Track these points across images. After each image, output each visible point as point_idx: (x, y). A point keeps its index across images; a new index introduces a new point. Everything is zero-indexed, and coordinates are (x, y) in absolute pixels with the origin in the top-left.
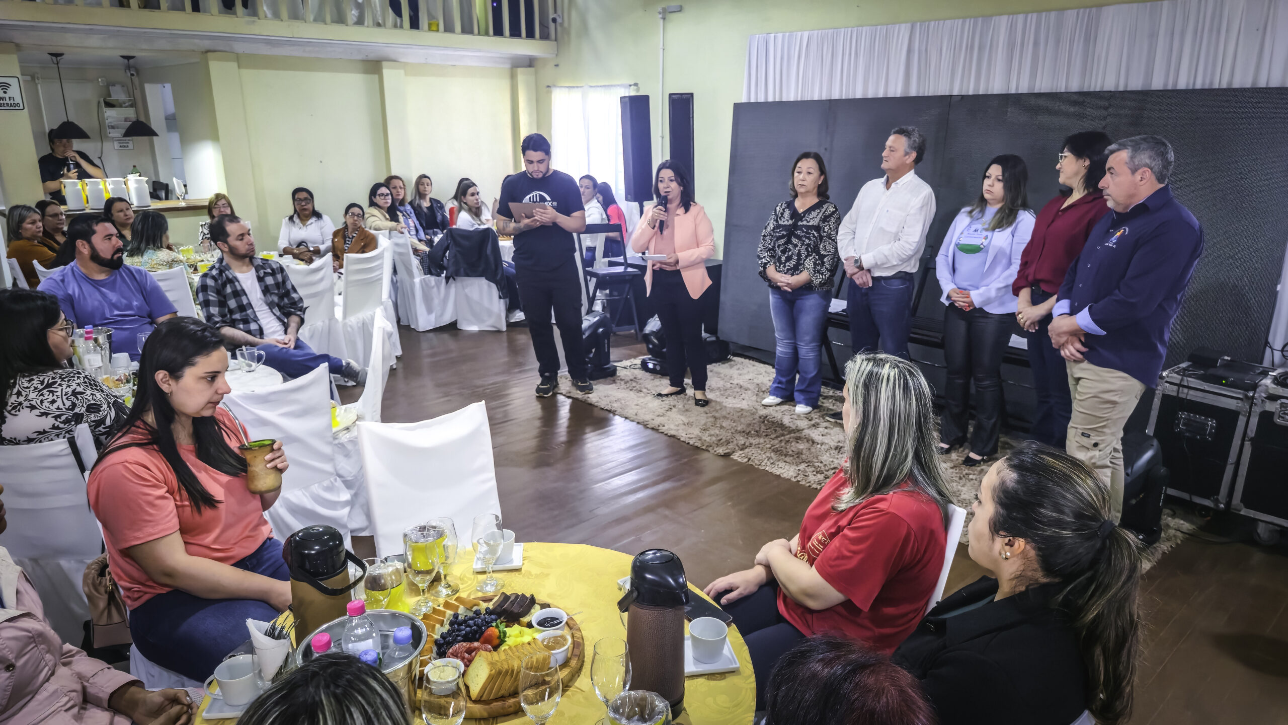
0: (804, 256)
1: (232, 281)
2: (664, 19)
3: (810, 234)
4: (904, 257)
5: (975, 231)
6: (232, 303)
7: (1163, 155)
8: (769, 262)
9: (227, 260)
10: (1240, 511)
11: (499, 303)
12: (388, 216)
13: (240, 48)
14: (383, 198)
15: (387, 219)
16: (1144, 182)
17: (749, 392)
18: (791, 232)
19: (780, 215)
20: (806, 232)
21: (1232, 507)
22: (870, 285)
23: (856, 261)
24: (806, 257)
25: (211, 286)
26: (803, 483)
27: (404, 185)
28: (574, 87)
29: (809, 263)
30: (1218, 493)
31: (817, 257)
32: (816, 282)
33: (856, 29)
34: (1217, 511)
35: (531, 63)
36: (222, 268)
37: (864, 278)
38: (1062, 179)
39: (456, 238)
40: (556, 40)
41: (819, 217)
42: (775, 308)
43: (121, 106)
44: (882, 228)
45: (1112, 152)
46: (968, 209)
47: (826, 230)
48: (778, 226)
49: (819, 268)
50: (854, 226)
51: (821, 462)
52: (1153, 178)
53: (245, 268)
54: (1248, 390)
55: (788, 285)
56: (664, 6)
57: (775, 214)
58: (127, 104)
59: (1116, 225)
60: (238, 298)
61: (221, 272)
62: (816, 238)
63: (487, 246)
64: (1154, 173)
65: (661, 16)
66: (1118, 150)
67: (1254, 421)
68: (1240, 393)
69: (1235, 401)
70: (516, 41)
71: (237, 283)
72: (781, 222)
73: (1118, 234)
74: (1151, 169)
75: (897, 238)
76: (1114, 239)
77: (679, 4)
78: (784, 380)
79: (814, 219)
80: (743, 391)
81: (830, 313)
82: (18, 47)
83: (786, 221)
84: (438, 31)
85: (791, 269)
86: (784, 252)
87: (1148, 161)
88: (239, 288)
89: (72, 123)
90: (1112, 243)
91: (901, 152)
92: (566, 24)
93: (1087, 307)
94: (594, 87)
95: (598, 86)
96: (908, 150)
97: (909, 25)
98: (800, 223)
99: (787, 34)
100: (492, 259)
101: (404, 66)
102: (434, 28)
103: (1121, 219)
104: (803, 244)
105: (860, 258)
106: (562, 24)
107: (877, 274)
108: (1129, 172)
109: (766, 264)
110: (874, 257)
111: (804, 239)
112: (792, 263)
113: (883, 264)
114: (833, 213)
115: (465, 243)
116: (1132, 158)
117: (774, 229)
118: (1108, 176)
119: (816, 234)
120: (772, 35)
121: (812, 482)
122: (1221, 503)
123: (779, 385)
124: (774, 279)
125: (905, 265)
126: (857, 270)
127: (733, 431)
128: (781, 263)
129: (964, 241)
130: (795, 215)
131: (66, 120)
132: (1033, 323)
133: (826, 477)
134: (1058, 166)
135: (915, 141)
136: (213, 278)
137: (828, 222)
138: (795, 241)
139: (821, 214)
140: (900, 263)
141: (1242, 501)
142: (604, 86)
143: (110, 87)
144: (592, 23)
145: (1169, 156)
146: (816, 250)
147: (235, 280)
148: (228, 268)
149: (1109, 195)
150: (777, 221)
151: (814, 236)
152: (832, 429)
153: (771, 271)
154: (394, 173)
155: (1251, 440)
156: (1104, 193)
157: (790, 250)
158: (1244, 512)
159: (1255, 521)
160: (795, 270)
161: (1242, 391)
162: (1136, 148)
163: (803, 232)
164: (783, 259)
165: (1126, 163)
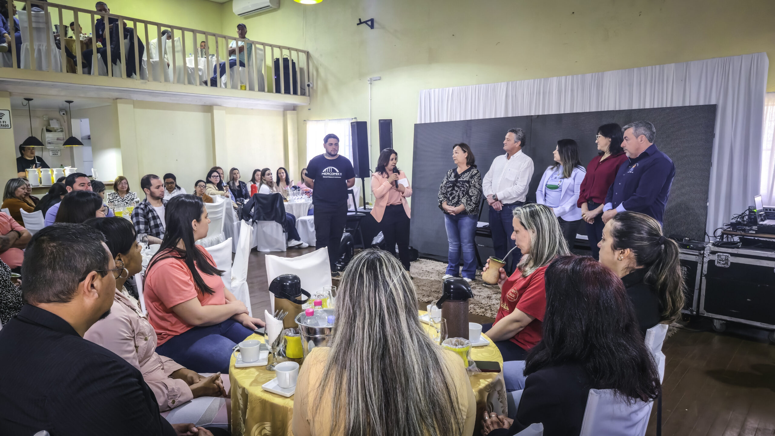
0: (461, 196)
1: (152, 211)
2: (371, 84)
3: (464, 185)
4: (519, 193)
5: (555, 178)
6: (152, 223)
7: (650, 129)
8: (443, 200)
9: (149, 200)
10: (704, 314)
11: (283, 234)
12: (217, 188)
13: (135, 97)
14: (215, 178)
15: (217, 190)
16: (642, 142)
17: (434, 274)
18: (454, 184)
19: (449, 176)
20: (462, 184)
21: (700, 312)
22: (501, 210)
23: (494, 196)
24: (463, 197)
25: (141, 213)
26: (474, 313)
27: (223, 172)
28: (320, 121)
29: (464, 200)
30: (692, 307)
31: (468, 197)
32: (468, 210)
33: (478, 85)
34: (692, 316)
35: (294, 108)
36: (147, 204)
37: (498, 205)
38: (599, 148)
39: (258, 198)
40: (309, 96)
41: (469, 176)
42: (448, 224)
43: (55, 131)
44: (507, 179)
45: (625, 129)
46: (551, 167)
47: (472, 183)
48: (448, 182)
49: (469, 202)
50: (491, 179)
51: (482, 304)
52: (647, 140)
53: (158, 205)
54: (700, 251)
55: (453, 212)
56: (371, 77)
57: (447, 176)
58: (59, 130)
59: (632, 164)
60: (155, 220)
61: (146, 206)
62: (468, 187)
63: (276, 204)
64: (647, 137)
65: (369, 82)
66: (629, 128)
67: (706, 266)
68: (697, 252)
69: (695, 257)
70: (287, 96)
71: (154, 212)
72: (450, 180)
73: (634, 167)
74: (645, 135)
75: (515, 183)
76: (632, 169)
77: (380, 76)
78: (454, 265)
79: (466, 177)
80: (431, 274)
81: (477, 228)
82: (11, 94)
83: (452, 179)
84: (245, 89)
85: (455, 203)
86: (451, 195)
87: (643, 132)
88: (156, 215)
89: (35, 138)
90: (631, 171)
91: (513, 142)
92: (315, 87)
93: (622, 203)
94: (331, 120)
95: (334, 120)
96: (516, 140)
97: (506, 83)
98: (459, 180)
99: (441, 89)
100: (279, 210)
101: (225, 108)
102: (243, 88)
103: (633, 161)
104: (460, 190)
105: (496, 194)
106: (312, 88)
107: (505, 202)
108: (634, 137)
109: (441, 201)
110: (503, 194)
111: (461, 188)
112: (456, 200)
113: (508, 197)
114: (476, 174)
115: (265, 202)
116: (636, 130)
117: (446, 183)
118: (625, 141)
119: (468, 185)
120: (433, 90)
121: (479, 312)
122: (694, 311)
123: (451, 268)
124: (446, 209)
125: (520, 197)
126: (494, 201)
127: (429, 291)
128: (449, 200)
129: (549, 183)
130: (457, 176)
131: (31, 136)
132: (591, 219)
133: (486, 310)
134: (597, 141)
135: (520, 135)
136: (142, 209)
137: (474, 178)
138: (456, 189)
139: (470, 175)
140: (517, 196)
141: (704, 309)
142: (337, 120)
143: (50, 121)
144: (330, 87)
145: (653, 130)
146: (467, 193)
147: (153, 210)
148: (149, 204)
149: (627, 150)
150: (448, 179)
151: (466, 186)
152: (483, 289)
153: (445, 205)
154: (217, 166)
155: (705, 276)
156: (624, 149)
157: (454, 193)
158: (706, 314)
159: (712, 319)
160: (457, 204)
161: (697, 251)
162: (637, 126)
163: (461, 184)
164: (451, 198)
165: (633, 133)
